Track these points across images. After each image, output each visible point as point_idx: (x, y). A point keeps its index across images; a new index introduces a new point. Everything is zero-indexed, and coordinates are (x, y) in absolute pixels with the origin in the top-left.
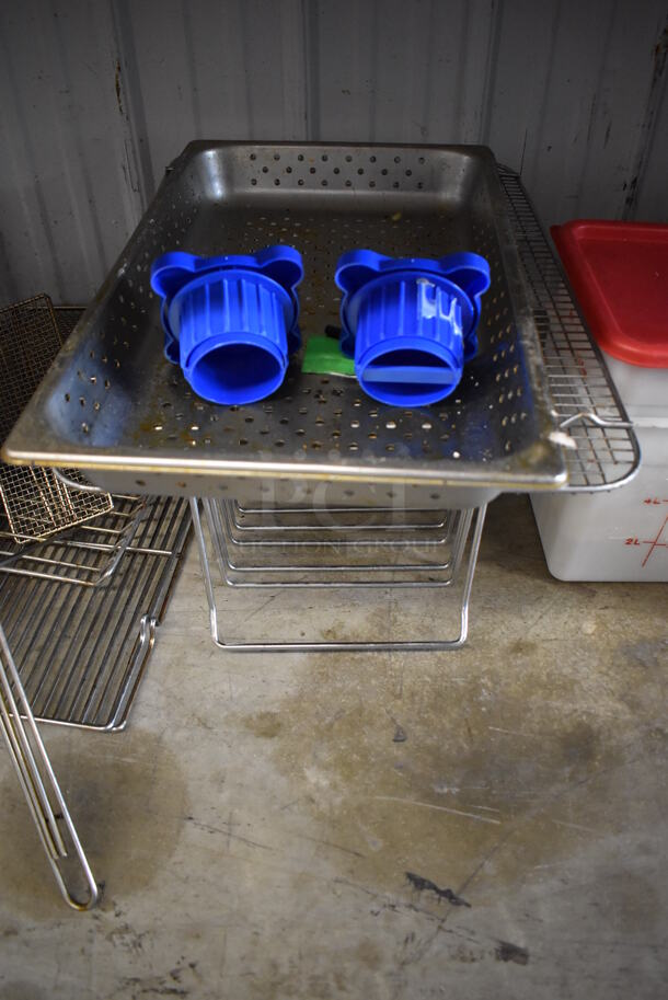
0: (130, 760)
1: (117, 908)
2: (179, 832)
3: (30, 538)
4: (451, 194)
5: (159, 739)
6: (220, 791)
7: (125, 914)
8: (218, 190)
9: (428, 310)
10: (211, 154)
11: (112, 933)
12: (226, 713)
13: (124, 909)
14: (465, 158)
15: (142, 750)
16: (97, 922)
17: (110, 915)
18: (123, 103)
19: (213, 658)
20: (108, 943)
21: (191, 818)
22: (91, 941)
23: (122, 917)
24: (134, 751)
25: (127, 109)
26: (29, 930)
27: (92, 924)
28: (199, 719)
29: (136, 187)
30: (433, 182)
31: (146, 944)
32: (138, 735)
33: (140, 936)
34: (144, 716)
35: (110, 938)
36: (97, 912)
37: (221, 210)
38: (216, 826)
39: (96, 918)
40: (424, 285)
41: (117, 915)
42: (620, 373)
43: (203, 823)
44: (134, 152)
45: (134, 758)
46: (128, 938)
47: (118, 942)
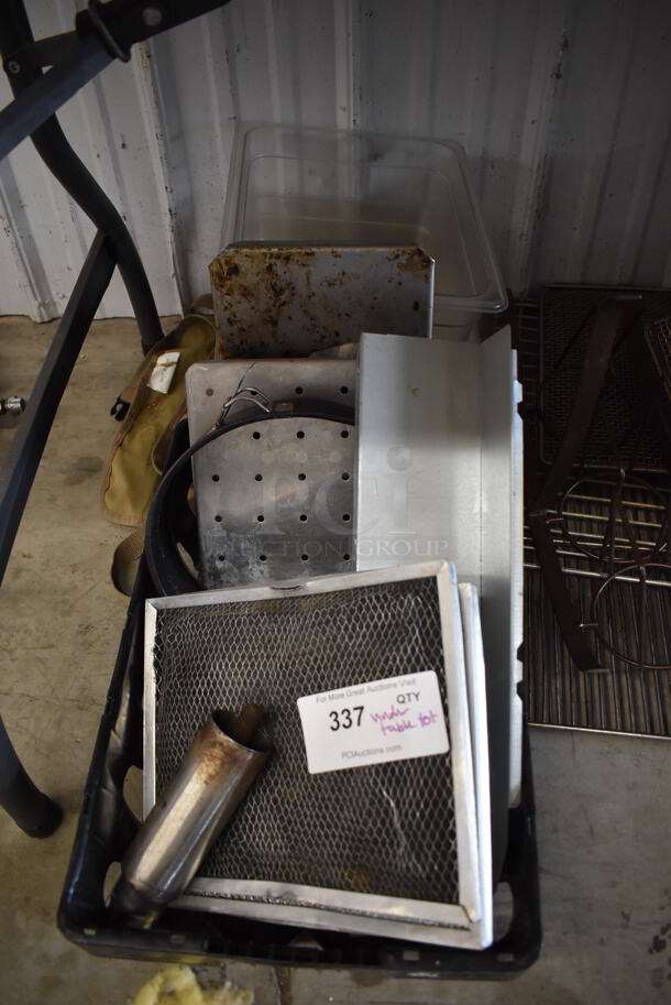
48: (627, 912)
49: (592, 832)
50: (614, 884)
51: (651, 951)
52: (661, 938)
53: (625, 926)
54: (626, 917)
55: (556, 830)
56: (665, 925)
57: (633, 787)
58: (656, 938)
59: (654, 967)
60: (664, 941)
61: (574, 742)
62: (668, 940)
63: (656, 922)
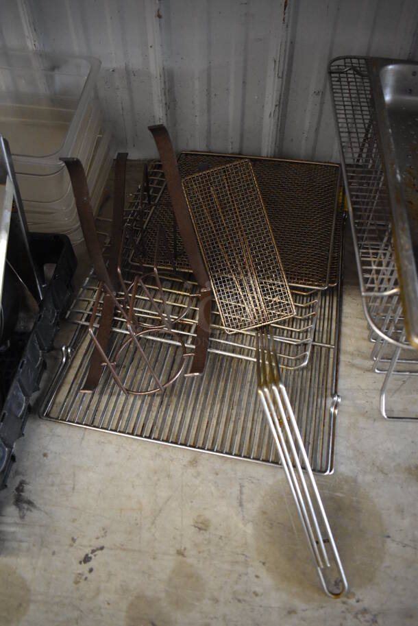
0: (341, 495)
1: (356, 597)
2: (383, 546)
3: (236, 331)
5: (355, 481)
6: (403, 519)
7: (362, 601)
11: (357, 614)
12: (394, 464)
13: (361, 597)
15: (346, 487)
16: (345, 606)
17: (352, 601)
18: (287, 15)
19: (376, 424)
20: (355, 620)
21: (388, 537)
22: (345, 618)
23: (360, 603)
24: (342, 489)
25: (288, 20)
26: (304, 611)
27: (344, 607)
28: (377, 467)
29: (280, 75)
31: (380, 621)
32: (341, 477)
33: (375, 616)
34: (342, 464)
35: (356, 616)
36: (345, 599)
38: (405, 542)
39: (344, 603)
41: (358, 601)
43: (398, 540)
44: (285, 51)
45: (342, 493)
46: (368, 617)
47: (362, 619)
48: (75, 538)
49: (74, 489)
50: (74, 520)
51: (80, 563)
52: (90, 555)
53: (71, 546)
54: (73, 540)
55: (52, 485)
56: (95, 549)
57: (109, 464)
58: (87, 555)
59: (78, 572)
60: (91, 558)
61: (84, 434)
62: (93, 557)
63: (90, 546)
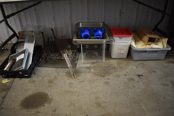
4: (101, 26)
8: (81, 26)
9: (99, 32)
10: (80, 23)
12: (84, 67)
14: (102, 23)
23: (78, 78)
30: (100, 25)
37: (81, 28)
40: (99, 31)
42: (114, 37)
50: (41, 75)
52: (43, 77)
